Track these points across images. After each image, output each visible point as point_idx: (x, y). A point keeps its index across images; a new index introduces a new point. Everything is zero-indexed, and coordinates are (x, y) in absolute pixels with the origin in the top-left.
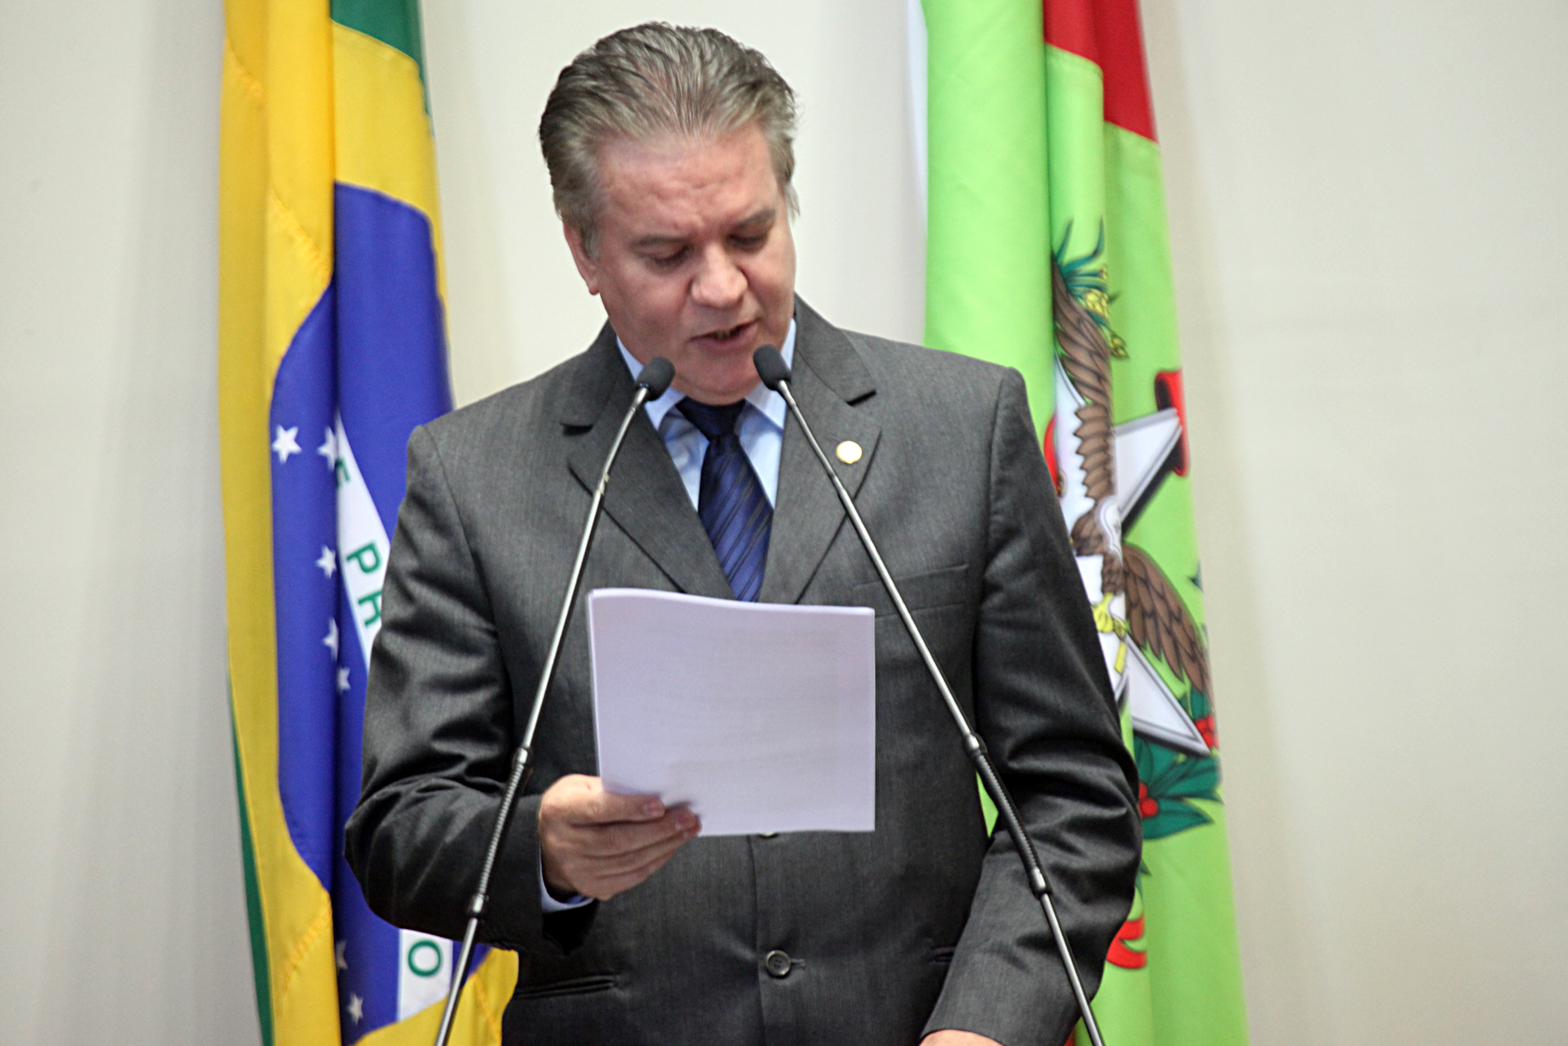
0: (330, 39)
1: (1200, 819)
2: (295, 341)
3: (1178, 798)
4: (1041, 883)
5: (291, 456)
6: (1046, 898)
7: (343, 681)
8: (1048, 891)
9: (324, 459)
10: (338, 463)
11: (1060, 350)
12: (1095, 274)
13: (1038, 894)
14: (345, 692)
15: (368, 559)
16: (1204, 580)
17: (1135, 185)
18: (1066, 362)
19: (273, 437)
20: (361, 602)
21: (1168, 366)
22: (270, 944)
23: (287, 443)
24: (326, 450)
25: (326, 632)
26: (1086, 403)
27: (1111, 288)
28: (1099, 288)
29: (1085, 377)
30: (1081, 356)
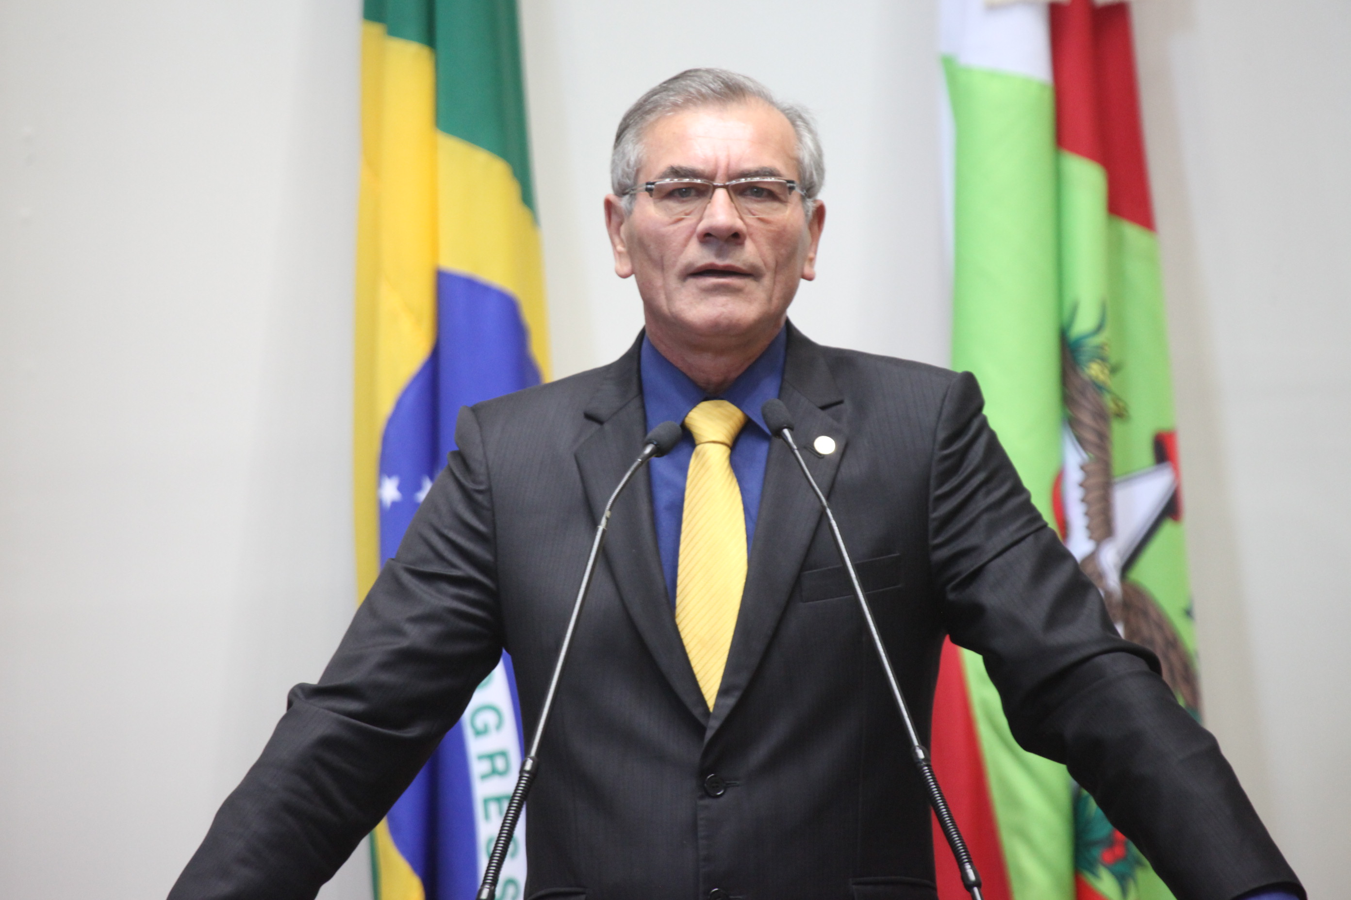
0: (435, 147)
2: (399, 404)
4: (972, 876)
5: (394, 504)
6: (976, 890)
8: (978, 884)
11: (1068, 412)
12: (1101, 347)
13: (969, 886)
16: (1197, 611)
17: (1136, 271)
18: (1072, 423)
19: (379, 485)
21: (1164, 424)
23: (390, 491)
26: (1090, 458)
27: (1114, 358)
28: (1103, 359)
29: (1089, 436)
30: (1086, 418)
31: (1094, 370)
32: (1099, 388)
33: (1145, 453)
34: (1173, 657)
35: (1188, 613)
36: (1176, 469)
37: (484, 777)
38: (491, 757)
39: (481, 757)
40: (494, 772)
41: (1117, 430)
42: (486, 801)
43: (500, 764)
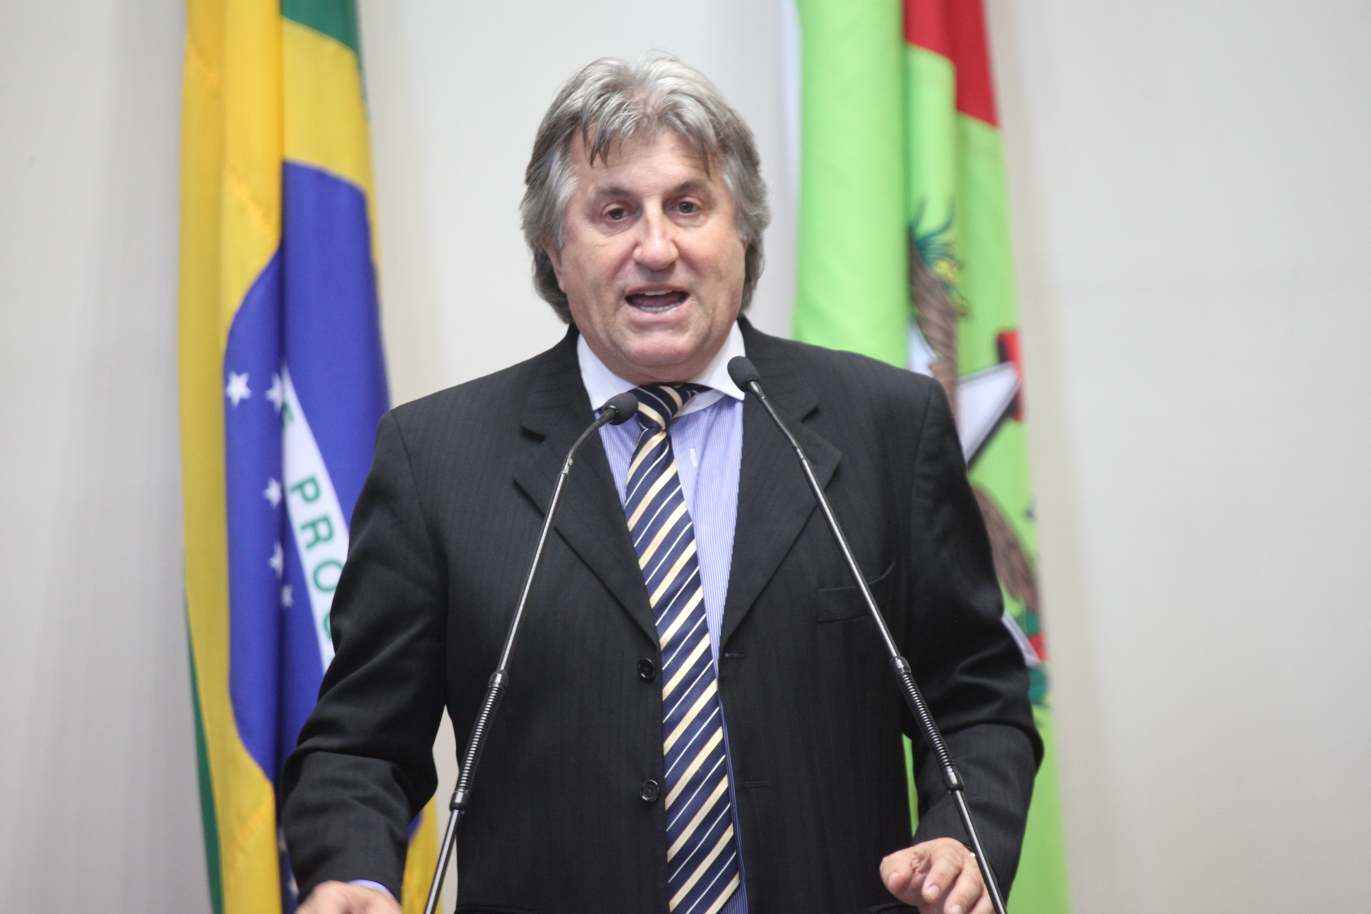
0: (280, 35)
2: (248, 299)
4: (954, 780)
5: (243, 401)
6: (958, 793)
7: (287, 597)
8: (960, 787)
9: (271, 404)
10: (284, 407)
11: (916, 311)
12: (948, 245)
14: (288, 609)
15: (310, 490)
17: (981, 167)
18: (919, 322)
19: (226, 382)
20: (304, 527)
21: (1005, 322)
22: (222, 830)
23: (239, 388)
24: (275, 394)
25: (271, 553)
26: (938, 358)
27: (960, 257)
28: (950, 257)
29: (937, 335)
30: (933, 316)
31: (942, 269)
32: (946, 286)
33: (986, 353)
34: (1014, 558)
35: (1029, 514)
36: (1018, 369)
41: (964, 331)
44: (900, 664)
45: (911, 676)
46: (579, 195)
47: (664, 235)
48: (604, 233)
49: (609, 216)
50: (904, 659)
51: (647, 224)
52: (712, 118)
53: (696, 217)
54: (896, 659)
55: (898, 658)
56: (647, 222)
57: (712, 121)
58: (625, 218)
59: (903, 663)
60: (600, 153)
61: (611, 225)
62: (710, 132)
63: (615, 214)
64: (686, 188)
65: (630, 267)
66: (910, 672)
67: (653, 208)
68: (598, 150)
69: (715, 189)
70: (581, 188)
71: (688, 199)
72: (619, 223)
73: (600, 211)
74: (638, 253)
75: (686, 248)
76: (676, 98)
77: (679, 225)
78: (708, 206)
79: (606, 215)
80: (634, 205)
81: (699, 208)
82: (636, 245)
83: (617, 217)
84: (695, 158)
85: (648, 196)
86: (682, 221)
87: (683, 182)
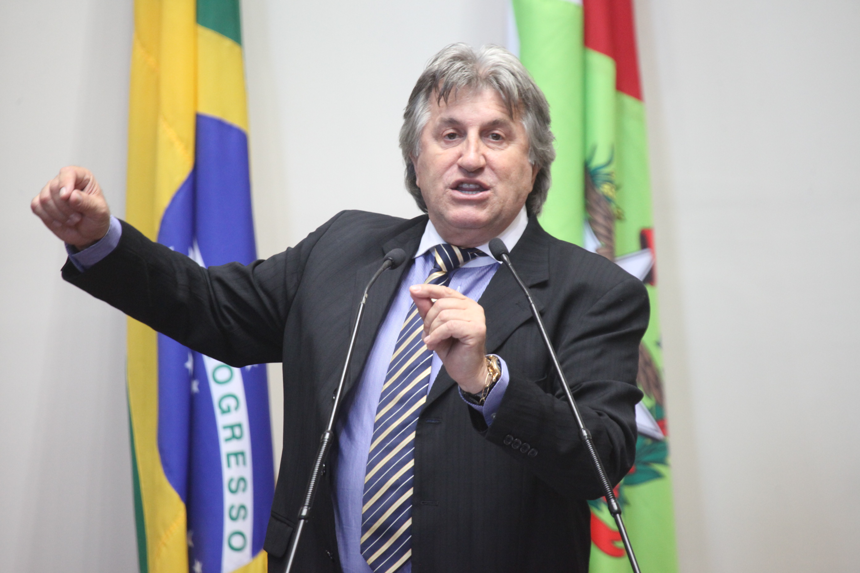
0: (196, 34)
1: (657, 475)
2: (174, 200)
3: (646, 463)
4: (616, 507)
7: (195, 387)
8: (619, 512)
11: (589, 215)
12: (608, 174)
14: (196, 394)
16: (664, 343)
17: (631, 125)
18: (591, 222)
21: (646, 224)
25: (186, 360)
26: (602, 244)
27: (617, 182)
28: (611, 182)
29: (602, 231)
30: (600, 219)
31: (606, 189)
32: (608, 200)
33: (634, 242)
34: (648, 371)
35: (658, 344)
36: (653, 253)
37: (227, 440)
38: (232, 427)
39: (225, 427)
40: (234, 437)
41: (618, 227)
42: (228, 455)
43: (237, 432)
44: (585, 433)
45: (592, 441)
46: (431, 122)
47: (477, 150)
48: (442, 147)
49: (447, 137)
50: (587, 430)
51: (468, 143)
52: (519, 84)
53: (501, 143)
54: (583, 430)
55: (584, 429)
56: (468, 142)
57: (518, 86)
58: (457, 139)
59: (587, 432)
60: (444, 96)
61: (447, 143)
62: (516, 92)
63: (451, 136)
64: (495, 124)
65: (455, 168)
66: (591, 438)
67: (473, 133)
68: (443, 94)
69: (515, 128)
70: (431, 119)
71: (497, 132)
72: (453, 141)
73: (441, 133)
74: (460, 161)
75: (491, 160)
76: (497, 69)
77: (489, 147)
78: (509, 138)
79: (445, 136)
80: (463, 132)
81: (503, 138)
82: (460, 156)
83: (452, 138)
84: (503, 107)
85: (471, 126)
86: (491, 145)
87: (494, 119)
